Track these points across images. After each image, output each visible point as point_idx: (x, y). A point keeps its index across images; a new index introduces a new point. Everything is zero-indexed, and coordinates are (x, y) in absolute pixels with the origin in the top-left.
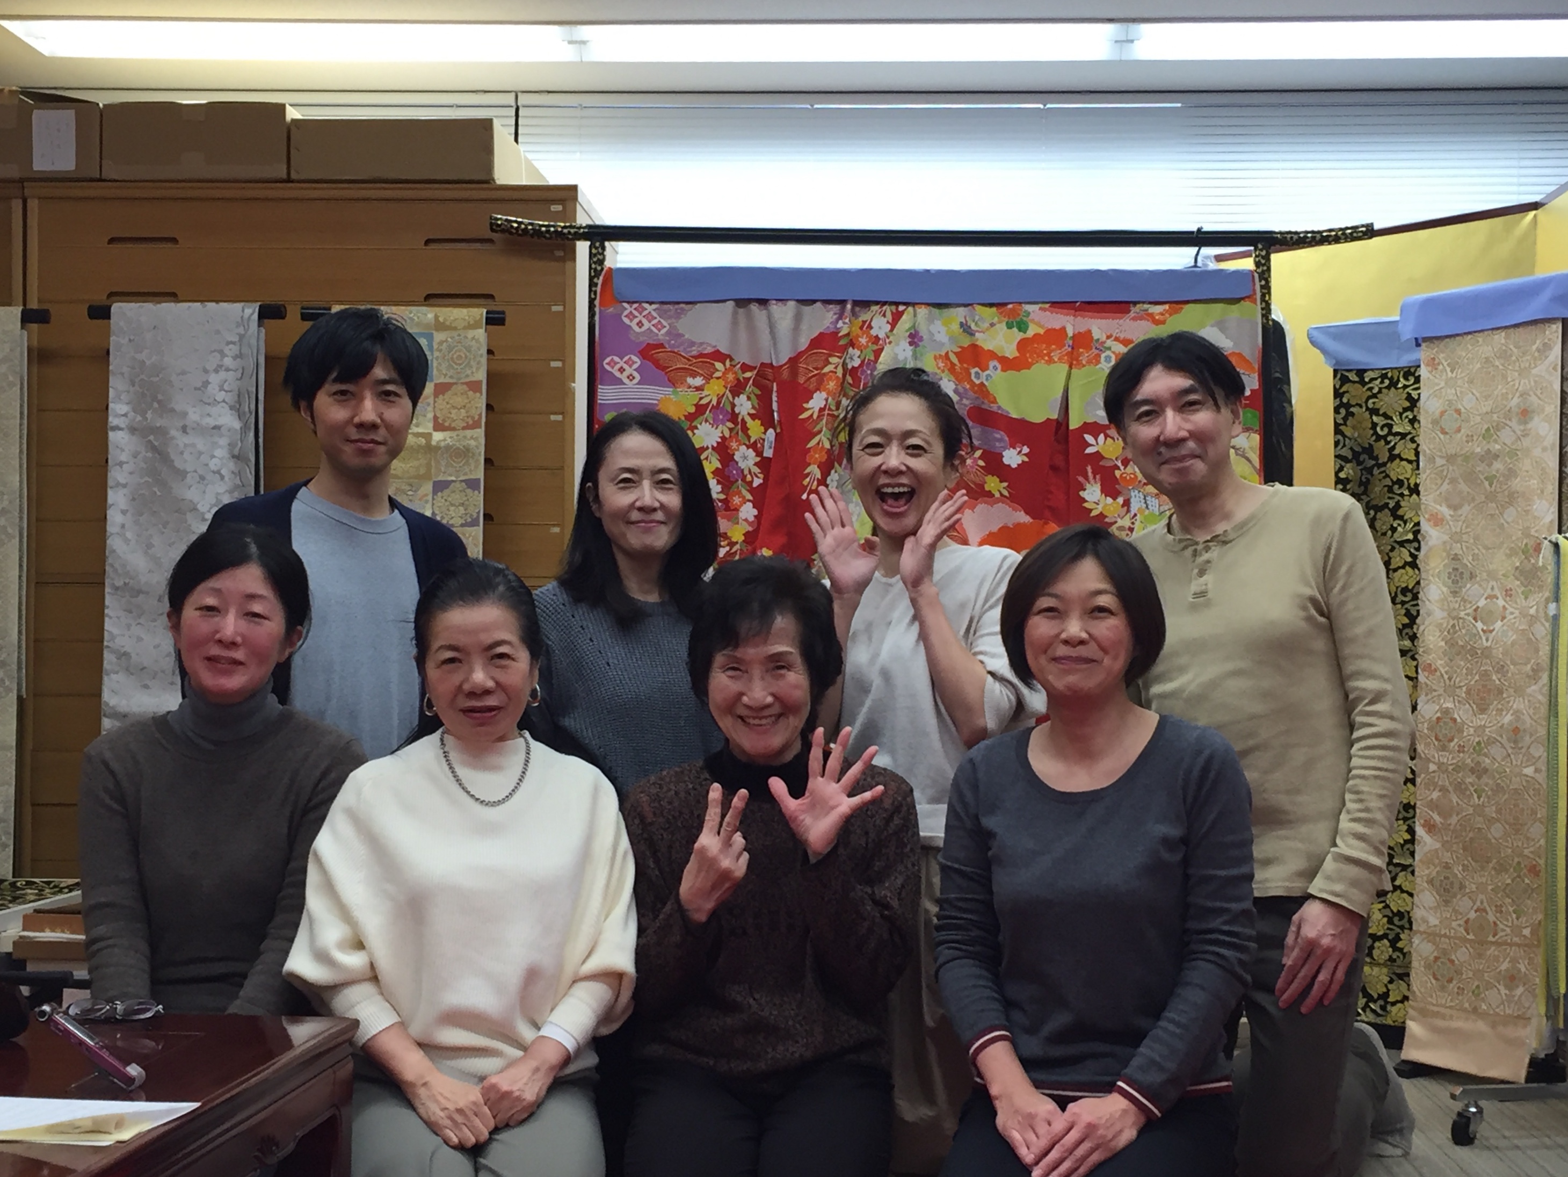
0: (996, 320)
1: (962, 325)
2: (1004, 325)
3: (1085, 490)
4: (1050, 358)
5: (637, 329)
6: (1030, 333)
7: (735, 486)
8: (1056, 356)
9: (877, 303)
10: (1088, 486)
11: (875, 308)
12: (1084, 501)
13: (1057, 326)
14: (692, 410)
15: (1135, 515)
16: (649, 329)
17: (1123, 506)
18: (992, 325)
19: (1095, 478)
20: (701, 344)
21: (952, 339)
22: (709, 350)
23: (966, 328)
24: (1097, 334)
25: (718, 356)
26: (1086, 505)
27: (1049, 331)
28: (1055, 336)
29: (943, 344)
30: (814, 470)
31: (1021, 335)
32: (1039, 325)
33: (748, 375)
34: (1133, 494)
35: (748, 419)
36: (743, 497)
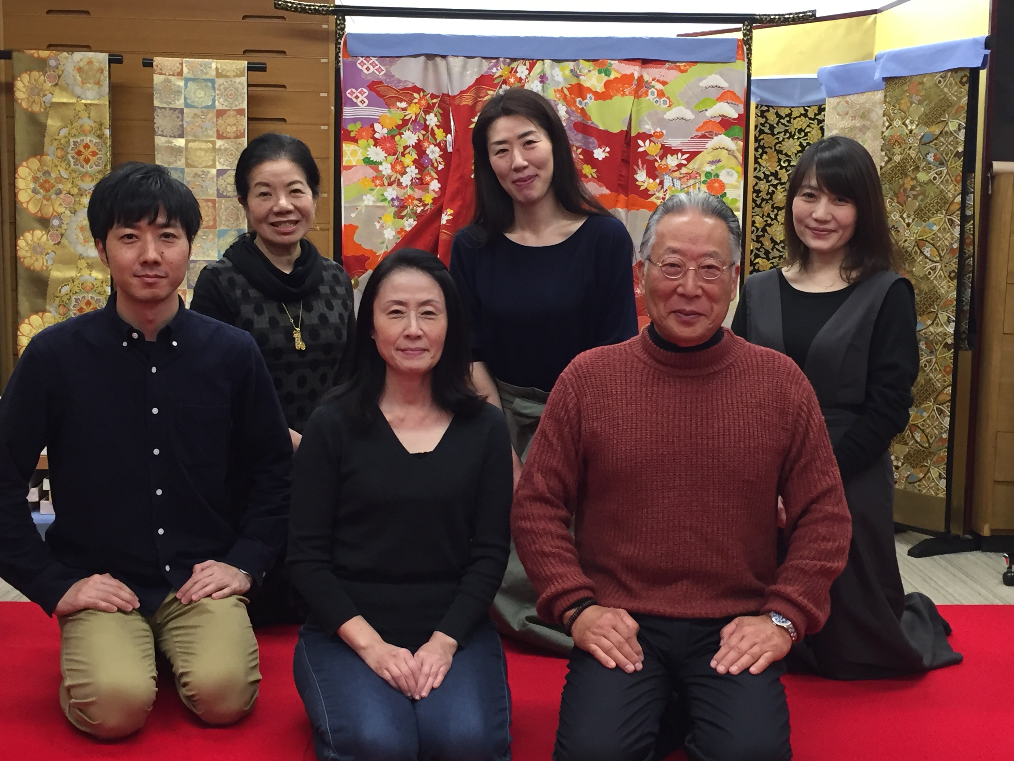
0: (592, 68)
1: (571, 71)
3: (637, 174)
4: (624, 92)
5: (366, 72)
6: (612, 77)
7: (428, 169)
8: (627, 91)
9: (520, 59)
10: (639, 172)
11: (519, 62)
12: (637, 181)
13: (628, 73)
14: (400, 122)
15: (666, 190)
16: (373, 72)
17: (659, 184)
18: (589, 71)
19: (643, 167)
20: (405, 81)
21: (565, 79)
22: (410, 85)
23: (574, 74)
24: (647, 78)
25: (416, 89)
26: (637, 183)
27: (624, 76)
28: (626, 79)
29: (559, 83)
31: (606, 79)
32: (617, 71)
33: (435, 101)
34: (665, 177)
35: (435, 129)
36: (432, 177)
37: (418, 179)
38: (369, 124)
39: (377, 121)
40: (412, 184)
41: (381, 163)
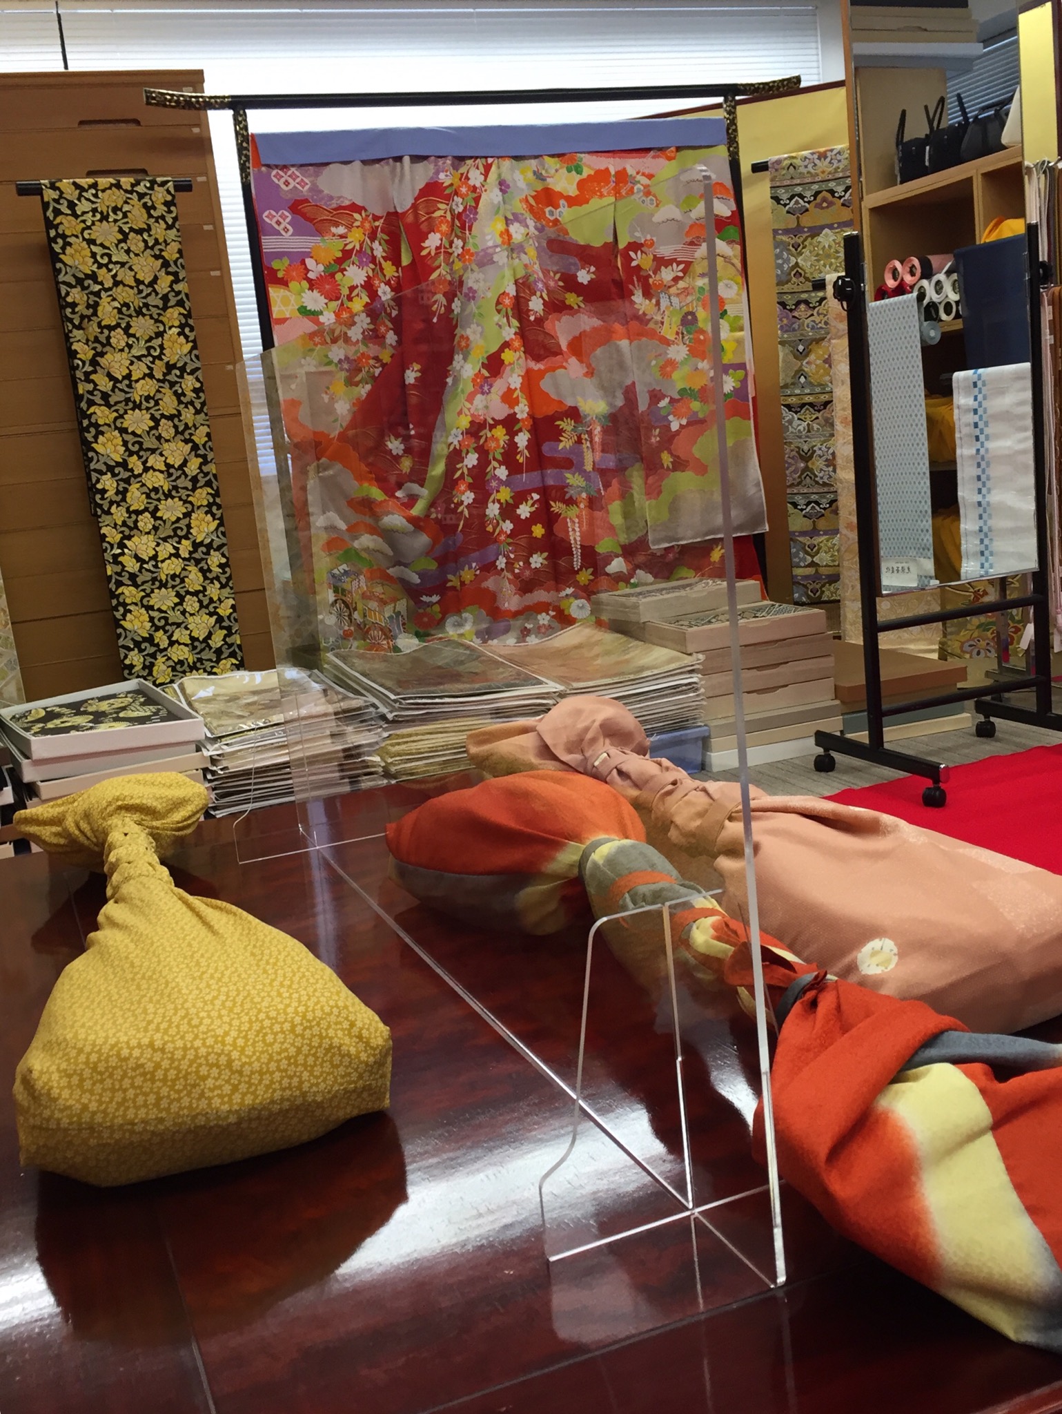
0: (558, 166)
1: (535, 173)
2: (565, 170)
3: (634, 295)
4: (601, 193)
5: (283, 187)
6: (585, 174)
7: (381, 316)
8: (605, 191)
9: (471, 158)
10: (636, 292)
11: (469, 162)
12: (634, 304)
13: (603, 168)
14: (340, 255)
16: (295, 187)
18: (557, 171)
19: (638, 285)
20: (339, 198)
21: (528, 185)
22: (347, 203)
23: (539, 176)
24: (631, 171)
25: (355, 208)
26: (635, 307)
27: (598, 172)
28: (602, 175)
29: (524, 190)
31: (578, 178)
32: (589, 167)
33: (377, 223)
36: (387, 326)
37: (371, 330)
38: (300, 260)
39: (309, 255)
40: (365, 338)
41: (321, 313)
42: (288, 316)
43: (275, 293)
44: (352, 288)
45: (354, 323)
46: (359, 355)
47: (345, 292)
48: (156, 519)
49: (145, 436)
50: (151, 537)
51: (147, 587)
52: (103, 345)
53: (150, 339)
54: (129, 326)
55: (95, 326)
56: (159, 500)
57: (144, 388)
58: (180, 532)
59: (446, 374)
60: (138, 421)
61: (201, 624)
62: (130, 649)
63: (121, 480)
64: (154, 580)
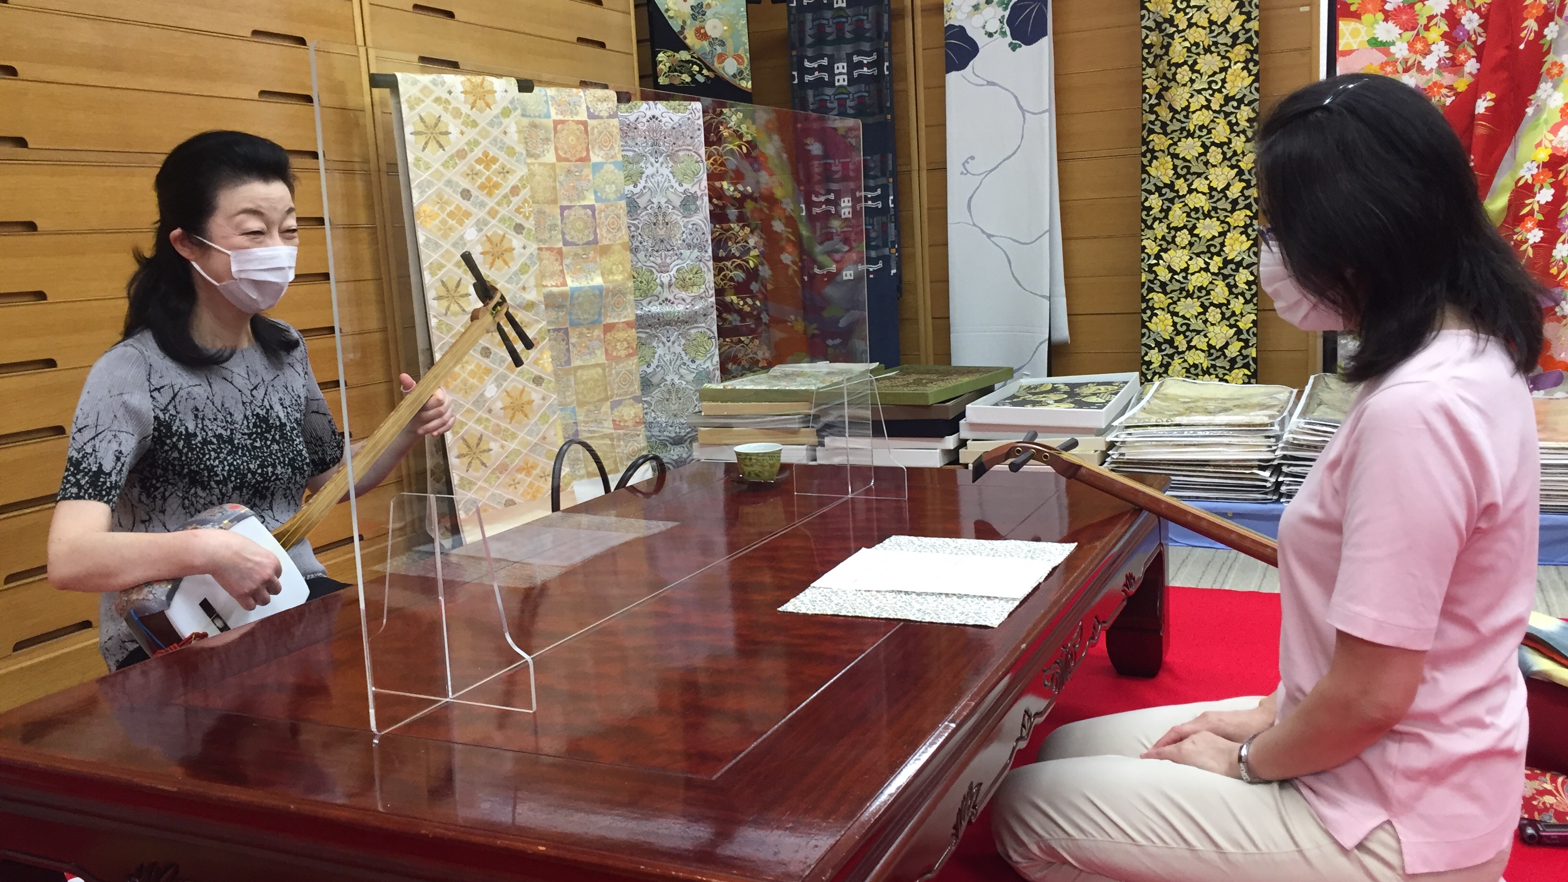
7: (1462, 44)
30: (1531, 24)
36: (1468, 54)
37: (1448, 59)
40: (1439, 67)
41: (1393, 43)
42: (1355, 47)
43: (1345, 26)
44: (1431, 18)
45: (1430, 52)
46: (1430, 83)
47: (1423, 21)
48: (1192, 235)
49: (1194, 163)
50: (1186, 252)
51: (1175, 295)
52: (1169, 81)
53: (1215, 73)
54: (1195, 63)
55: (1165, 63)
56: (1198, 219)
57: (1201, 118)
58: (1214, 248)
59: (1526, 103)
60: (1189, 148)
61: (1220, 334)
62: (1151, 348)
63: (1167, 199)
64: (1182, 290)
